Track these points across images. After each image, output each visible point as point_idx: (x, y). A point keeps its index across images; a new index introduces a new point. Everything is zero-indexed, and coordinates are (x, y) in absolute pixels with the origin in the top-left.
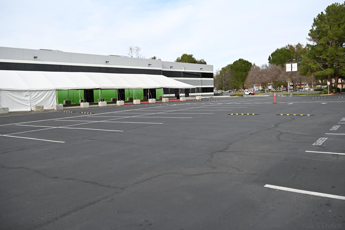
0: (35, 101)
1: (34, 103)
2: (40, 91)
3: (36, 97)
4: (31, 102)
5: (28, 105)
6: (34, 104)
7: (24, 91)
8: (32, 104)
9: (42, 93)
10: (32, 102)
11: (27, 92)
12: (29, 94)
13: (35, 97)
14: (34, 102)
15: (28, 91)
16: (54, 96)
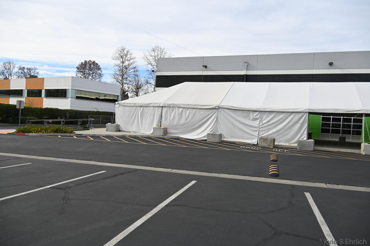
0: (268, 129)
1: (266, 131)
2: (278, 113)
3: (270, 123)
4: (260, 129)
5: (254, 134)
6: (264, 134)
7: (251, 112)
8: (262, 133)
9: (282, 116)
10: (262, 131)
11: (256, 114)
12: (258, 117)
13: (268, 122)
14: (264, 130)
15: (258, 112)
16: (302, 124)
